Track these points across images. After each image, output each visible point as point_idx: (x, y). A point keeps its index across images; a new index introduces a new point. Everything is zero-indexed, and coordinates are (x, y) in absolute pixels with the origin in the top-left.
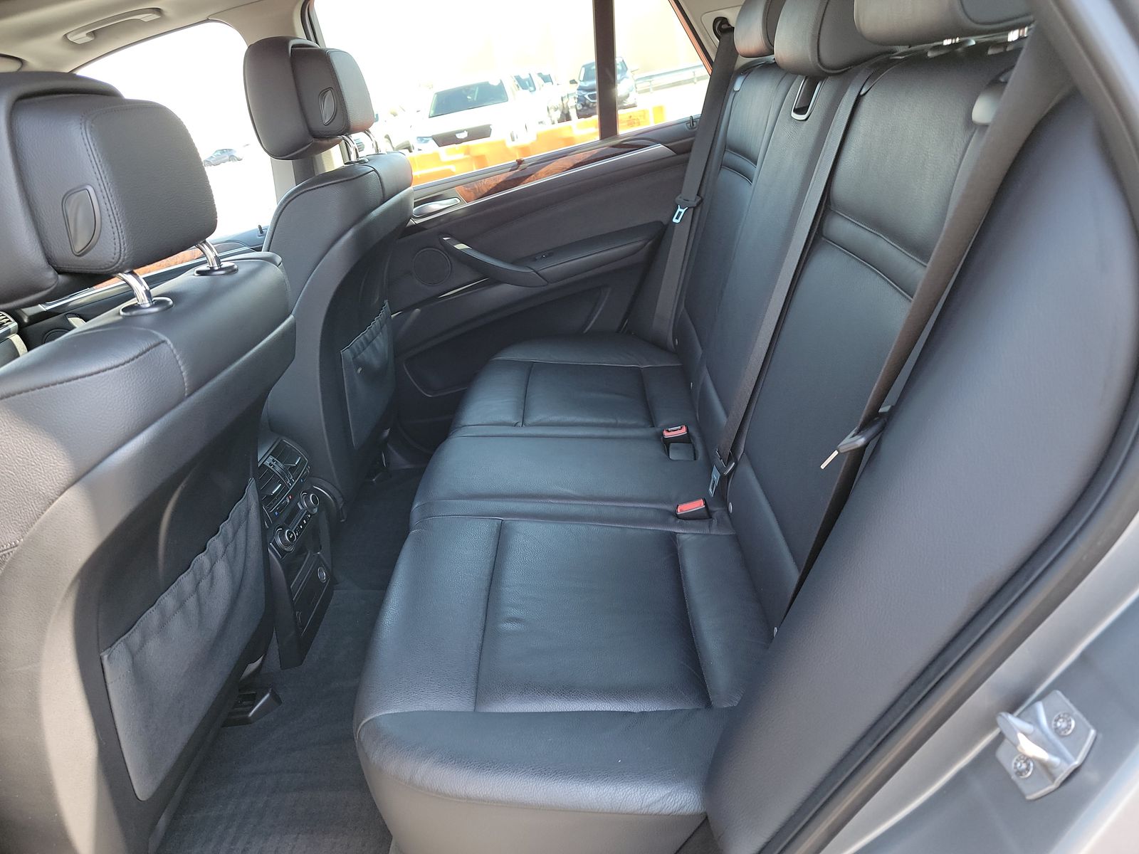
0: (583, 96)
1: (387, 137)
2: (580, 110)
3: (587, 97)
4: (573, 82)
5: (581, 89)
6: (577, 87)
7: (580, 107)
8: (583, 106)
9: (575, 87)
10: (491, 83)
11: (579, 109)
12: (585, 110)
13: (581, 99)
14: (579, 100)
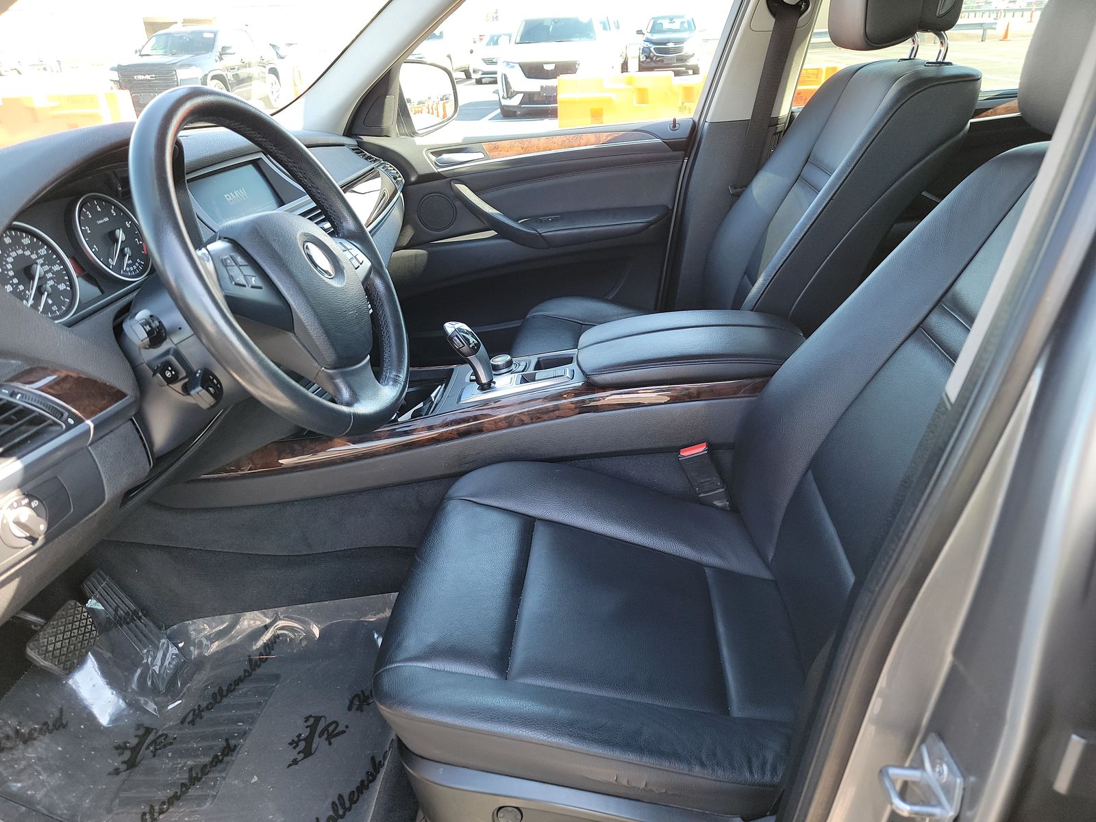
0: (649, 48)
1: (449, 57)
2: (642, 62)
3: (652, 49)
4: (640, 32)
5: (647, 40)
6: (644, 39)
7: (643, 58)
8: (647, 58)
9: (641, 38)
10: (581, 19)
11: (642, 60)
12: (649, 62)
13: (645, 51)
14: (644, 51)
